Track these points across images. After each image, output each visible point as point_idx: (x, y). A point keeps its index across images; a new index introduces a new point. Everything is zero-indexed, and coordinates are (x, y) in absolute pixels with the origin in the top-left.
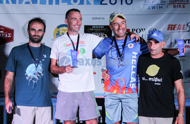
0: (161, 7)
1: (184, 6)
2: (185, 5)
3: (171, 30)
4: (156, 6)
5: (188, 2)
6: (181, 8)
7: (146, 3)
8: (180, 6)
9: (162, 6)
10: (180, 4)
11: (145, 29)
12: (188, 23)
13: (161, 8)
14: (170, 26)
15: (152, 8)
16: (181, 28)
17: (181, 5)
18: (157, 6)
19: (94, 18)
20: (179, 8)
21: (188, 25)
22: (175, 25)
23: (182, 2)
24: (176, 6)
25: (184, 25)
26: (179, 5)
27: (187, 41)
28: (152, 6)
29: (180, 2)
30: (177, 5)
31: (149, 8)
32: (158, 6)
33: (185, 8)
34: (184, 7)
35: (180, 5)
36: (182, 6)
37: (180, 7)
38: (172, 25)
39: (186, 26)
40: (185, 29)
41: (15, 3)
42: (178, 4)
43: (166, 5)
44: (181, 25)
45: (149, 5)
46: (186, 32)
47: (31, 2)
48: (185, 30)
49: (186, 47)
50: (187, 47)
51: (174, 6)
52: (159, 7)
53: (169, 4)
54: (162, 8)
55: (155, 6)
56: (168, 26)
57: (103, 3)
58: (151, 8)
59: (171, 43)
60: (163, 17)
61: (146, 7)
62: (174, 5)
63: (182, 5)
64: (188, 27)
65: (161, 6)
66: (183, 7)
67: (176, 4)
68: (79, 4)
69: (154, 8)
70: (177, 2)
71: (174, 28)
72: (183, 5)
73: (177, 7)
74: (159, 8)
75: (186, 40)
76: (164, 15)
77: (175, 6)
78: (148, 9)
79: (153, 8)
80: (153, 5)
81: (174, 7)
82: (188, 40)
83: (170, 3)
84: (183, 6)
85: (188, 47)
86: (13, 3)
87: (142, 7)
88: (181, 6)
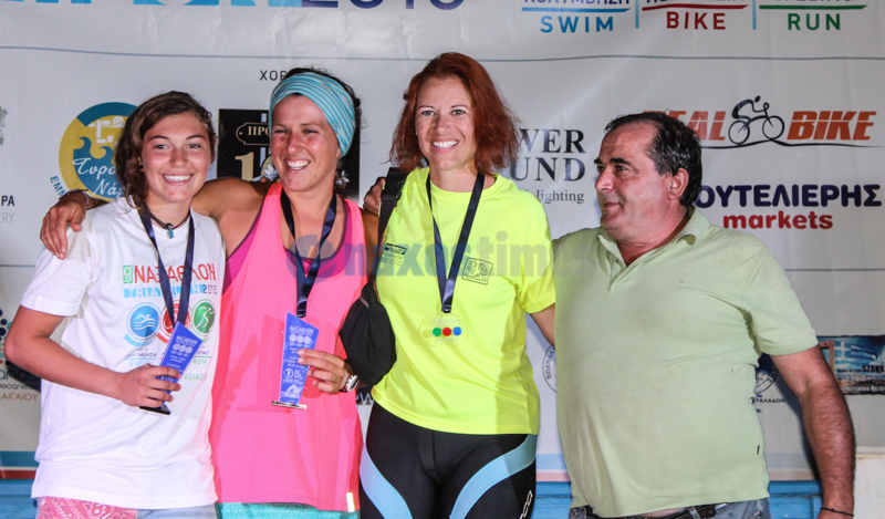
0: (605, 22)
1: (722, 21)
2: (723, 15)
4: (582, 16)
6: (705, 28)
7: (530, 4)
8: (699, 21)
9: (610, 21)
10: (701, 12)
12: (741, 105)
13: (604, 27)
15: (564, 30)
16: (705, 132)
17: (705, 14)
18: (587, 19)
19: (267, 75)
20: (696, 27)
21: (741, 113)
23: (709, 1)
24: (681, 20)
25: (720, 115)
26: (697, 14)
27: (735, 195)
28: (560, 19)
29: (699, 1)
30: (687, 14)
31: (547, 28)
32: (593, 17)
33: (723, 28)
34: (719, 25)
35: (699, 16)
36: (709, 20)
37: (700, 25)
39: (729, 119)
40: (724, 133)
42: (692, 12)
43: (631, 14)
44: (706, 113)
45: (545, 14)
46: (731, 147)
48: (723, 139)
49: (731, 222)
50: (735, 226)
51: (669, 20)
52: (599, 21)
53: (644, 9)
54: (611, 29)
55: (577, 19)
58: (556, 25)
60: (613, 72)
61: (534, 23)
62: (673, 16)
63: (711, 12)
64: (742, 125)
65: (604, 17)
66: (716, 27)
67: (681, 12)
68: (194, 3)
69: (573, 30)
70: (682, 1)
72: (715, 15)
73: (686, 27)
74: (598, 30)
75: (730, 189)
76: (622, 64)
77: (676, 20)
78: (543, 30)
79: (569, 26)
80: (565, 15)
81: (672, 22)
82: (737, 188)
83: (652, 4)
84: (716, 21)
85: (739, 222)
88: (704, 20)
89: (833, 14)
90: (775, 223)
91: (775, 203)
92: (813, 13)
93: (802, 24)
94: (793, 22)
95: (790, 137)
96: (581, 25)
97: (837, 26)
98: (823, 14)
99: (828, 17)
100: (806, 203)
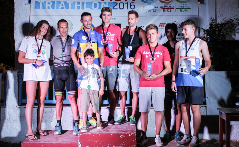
1: (171, 11)
3: (162, 27)
5: (173, 8)
7: (144, 8)
8: (168, 10)
9: (155, 11)
10: (168, 9)
11: (143, 26)
12: (173, 22)
14: (161, 24)
22: (164, 24)
23: (169, 8)
24: (165, 10)
29: (168, 8)
32: (153, 10)
36: (169, 10)
38: (162, 24)
41: (54, 8)
42: (167, 9)
43: (158, 10)
45: (146, 10)
47: (65, 8)
52: (154, 11)
56: (159, 24)
57: (114, 8)
58: (148, 12)
59: (162, 36)
60: (156, 18)
61: (145, 11)
65: (154, 10)
67: (165, 9)
68: (98, 9)
70: (165, 8)
71: (164, 25)
76: (157, 17)
79: (149, 11)
80: (149, 10)
81: (164, 11)
83: (161, 8)
86: (52, 8)
87: (141, 11)
89: (186, 9)
90: (178, 38)
91: (178, 36)
92: (184, 9)
93: (182, 11)
94: (181, 11)
95: (180, 27)
96: (151, 11)
97: (187, 11)
98: (185, 9)
99: (186, 10)
100: (183, 36)
